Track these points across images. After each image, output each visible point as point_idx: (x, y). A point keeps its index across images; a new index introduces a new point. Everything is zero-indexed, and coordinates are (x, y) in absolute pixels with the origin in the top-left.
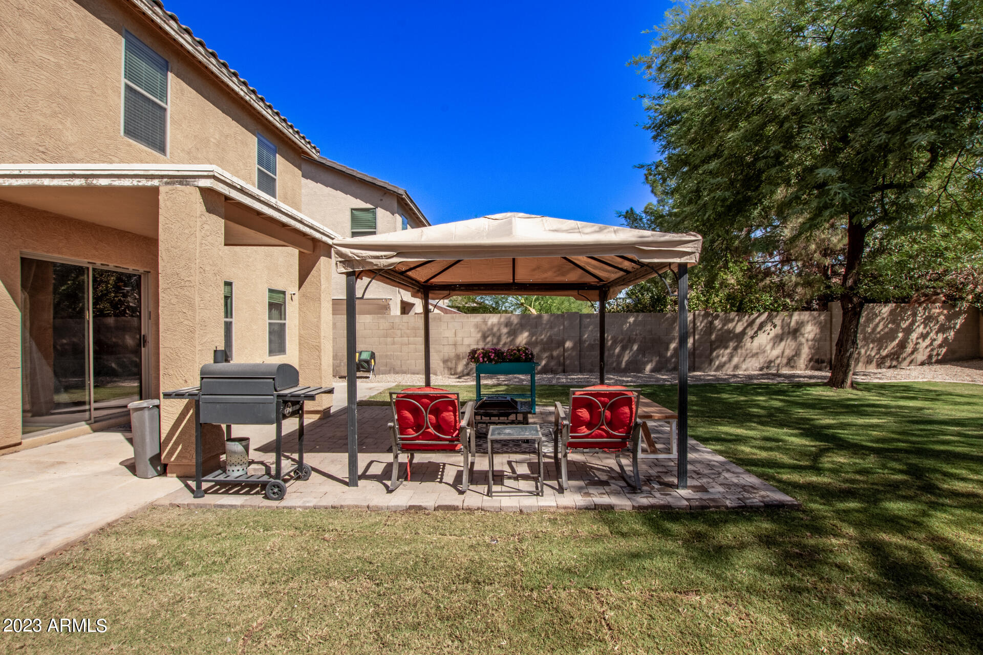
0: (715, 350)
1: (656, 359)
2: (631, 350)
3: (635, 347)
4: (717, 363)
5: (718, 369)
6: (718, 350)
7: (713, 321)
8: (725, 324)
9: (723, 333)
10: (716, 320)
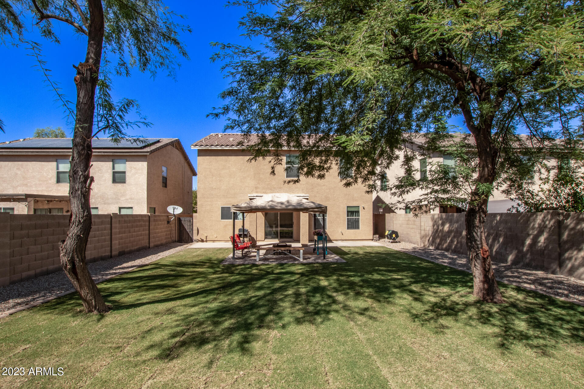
0: (566, 251)
1: (515, 252)
2: (499, 242)
3: (501, 240)
4: (569, 265)
5: (571, 272)
6: (569, 252)
7: (563, 220)
8: (577, 224)
9: (575, 234)
10: (567, 219)
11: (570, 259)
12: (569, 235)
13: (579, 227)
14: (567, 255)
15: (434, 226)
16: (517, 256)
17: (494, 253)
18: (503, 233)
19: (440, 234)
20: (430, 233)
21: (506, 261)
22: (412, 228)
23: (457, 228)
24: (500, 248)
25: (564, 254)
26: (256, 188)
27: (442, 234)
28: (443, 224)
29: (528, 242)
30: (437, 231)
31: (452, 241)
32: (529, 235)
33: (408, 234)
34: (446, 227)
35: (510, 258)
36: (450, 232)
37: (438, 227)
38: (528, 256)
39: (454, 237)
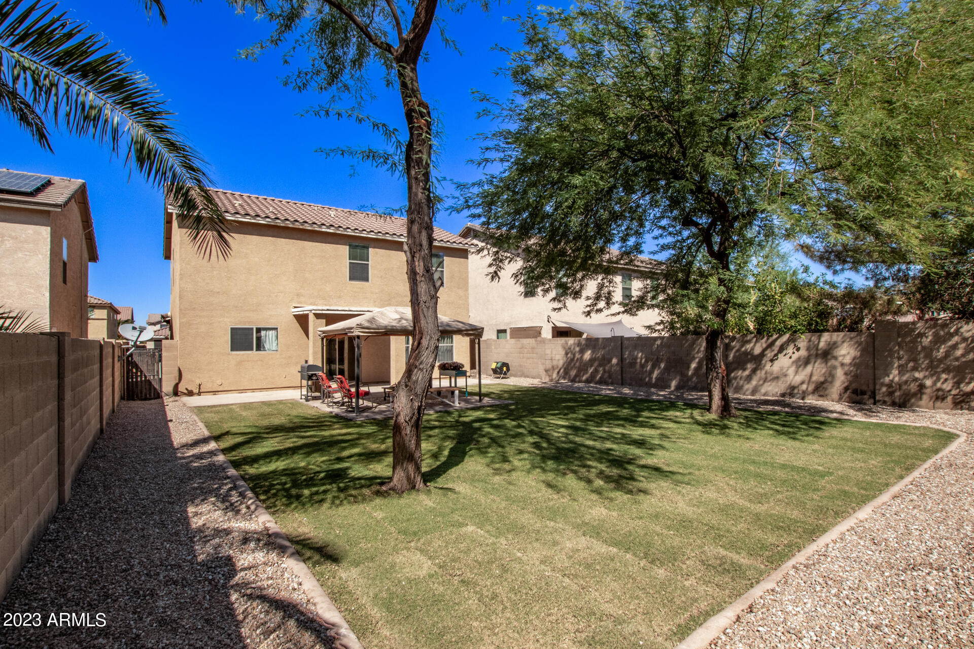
0: (733, 371)
1: (679, 377)
2: (659, 368)
4: (735, 384)
6: (736, 372)
7: (729, 343)
8: (742, 346)
9: (740, 355)
10: (733, 342)
11: (736, 378)
12: (734, 356)
13: (743, 349)
14: (733, 375)
15: (567, 354)
16: (681, 380)
17: (654, 380)
18: (665, 358)
19: (577, 364)
20: (561, 363)
21: (669, 387)
22: (528, 358)
23: (603, 356)
24: (662, 373)
25: (730, 374)
26: (298, 295)
27: (581, 363)
28: (582, 352)
29: (693, 365)
30: (572, 360)
31: (596, 371)
32: (694, 358)
33: (521, 366)
34: (587, 355)
35: (674, 384)
36: (592, 361)
37: (574, 355)
38: (694, 379)
39: (600, 365)
